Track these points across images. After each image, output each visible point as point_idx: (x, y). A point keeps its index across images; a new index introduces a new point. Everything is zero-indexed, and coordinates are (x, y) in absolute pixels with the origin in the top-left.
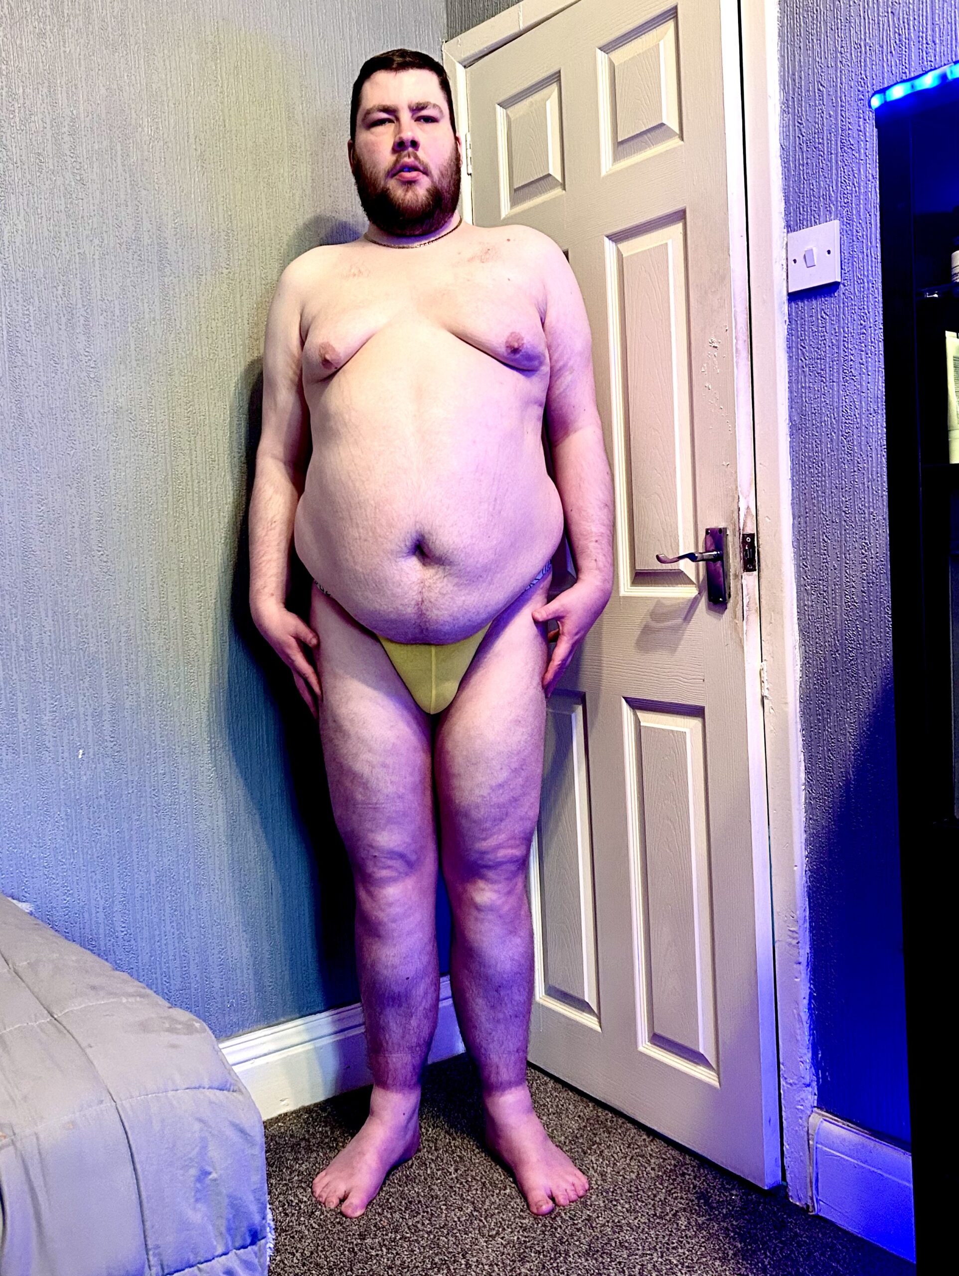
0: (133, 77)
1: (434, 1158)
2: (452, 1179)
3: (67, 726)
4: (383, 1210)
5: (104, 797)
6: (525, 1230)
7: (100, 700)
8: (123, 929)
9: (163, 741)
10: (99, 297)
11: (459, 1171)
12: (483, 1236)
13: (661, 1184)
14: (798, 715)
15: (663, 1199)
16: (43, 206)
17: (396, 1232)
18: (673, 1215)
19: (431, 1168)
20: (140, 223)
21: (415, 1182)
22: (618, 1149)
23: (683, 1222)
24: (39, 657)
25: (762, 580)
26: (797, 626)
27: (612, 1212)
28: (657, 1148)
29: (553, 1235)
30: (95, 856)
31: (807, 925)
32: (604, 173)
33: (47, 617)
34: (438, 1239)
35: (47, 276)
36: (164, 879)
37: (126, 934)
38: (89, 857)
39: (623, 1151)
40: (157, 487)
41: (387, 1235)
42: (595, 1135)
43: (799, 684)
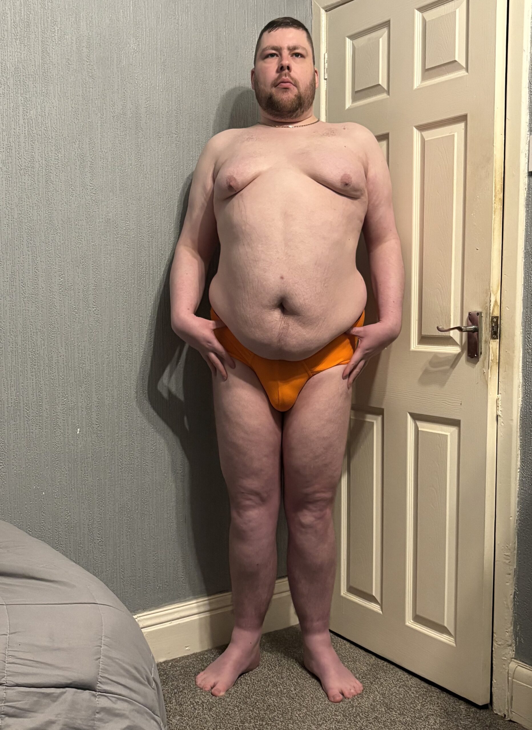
0: (126, 13)
1: (281, 682)
2: (293, 694)
3: (71, 414)
4: (253, 709)
5: (90, 459)
6: (338, 722)
7: (90, 399)
8: (99, 538)
9: (126, 426)
10: (99, 150)
11: (297, 690)
12: (314, 724)
13: (419, 701)
14: (518, 427)
15: (419, 709)
16: (69, 91)
17: (263, 721)
18: (426, 717)
19: (280, 688)
20: (125, 104)
21: (271, 695)
22: (391, 682)
23: (432, 721)
24: (56, 371)
25: (501, 345)
26: (521, 373)
27: (390, 715)
28: (415, 682)
29: (355, 725)
30: (84, 493)
31: (516, 552)
32: (415, 87)
33: (62, 346)
34: (288, 725)
35: (70, 135)
36: (123, 509)
37: (100, 542)
38: (81, 494)
39: (394, 683)
40: (129, 270)
41: (257, 722)
42: (377, 674)
43: (520, 408)
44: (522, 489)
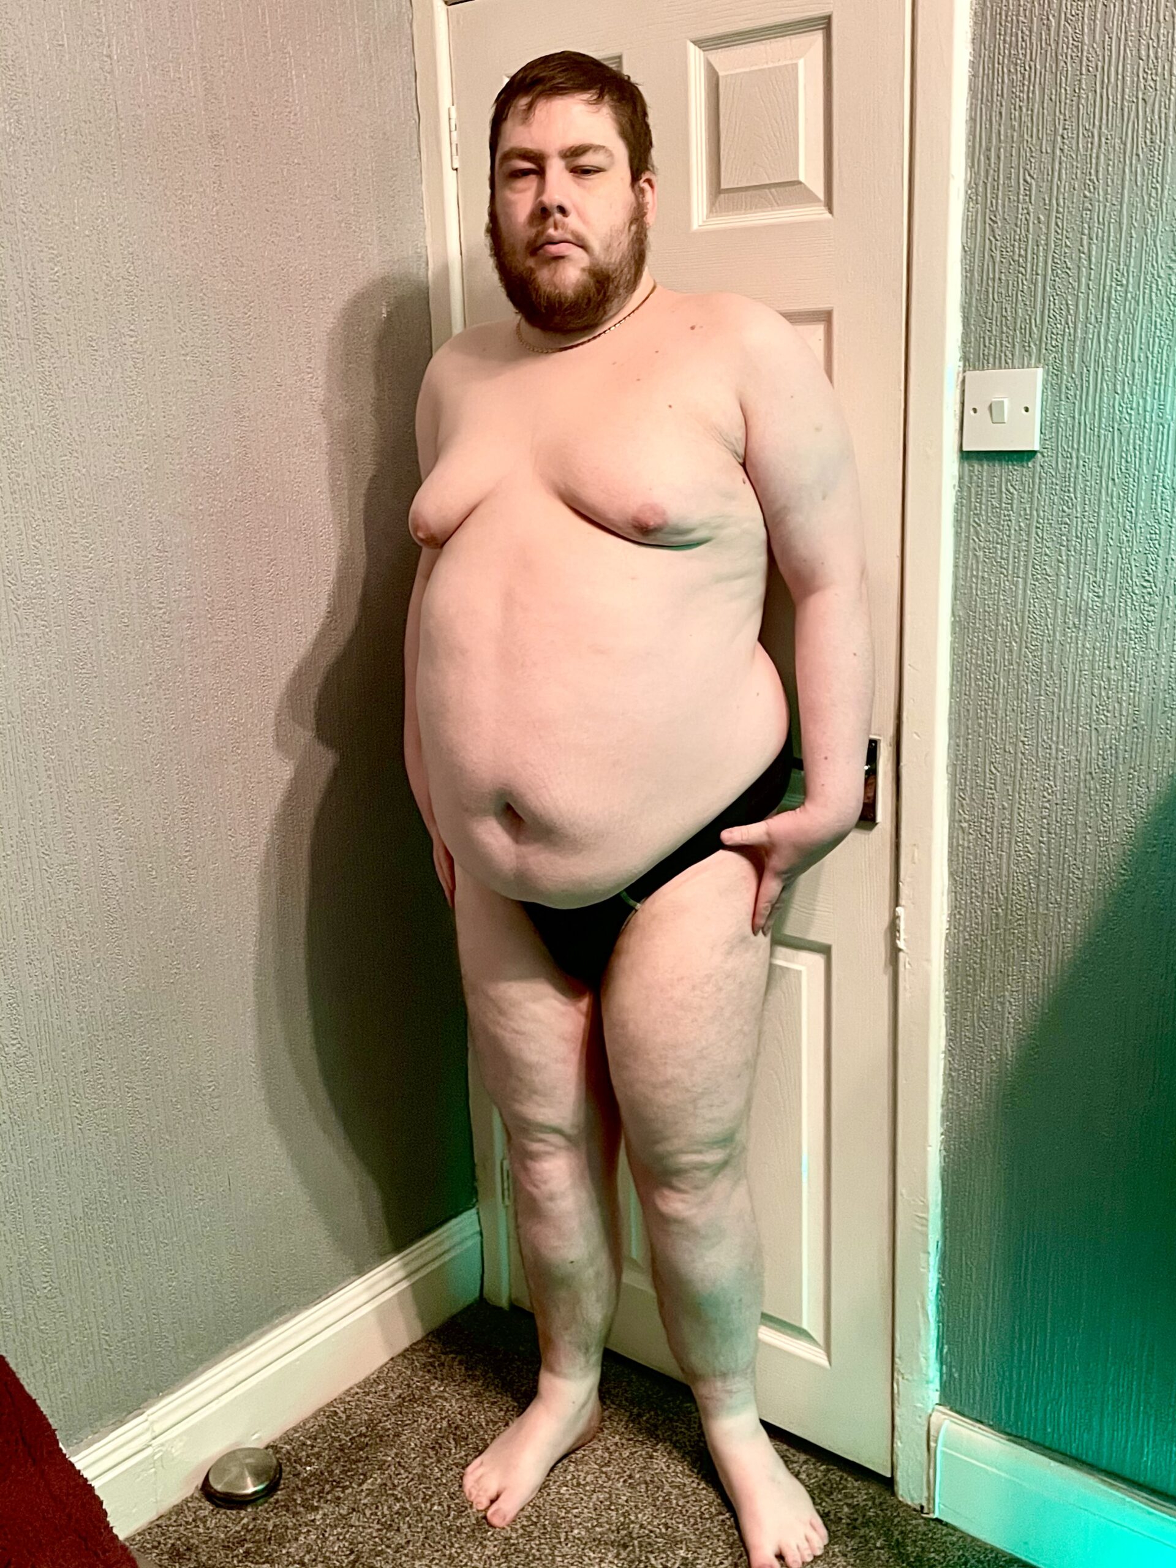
26: (946, 868)
31: (939, 1210)
32: (694, 225)
43: (944, 938)
44: (951, 1092)
